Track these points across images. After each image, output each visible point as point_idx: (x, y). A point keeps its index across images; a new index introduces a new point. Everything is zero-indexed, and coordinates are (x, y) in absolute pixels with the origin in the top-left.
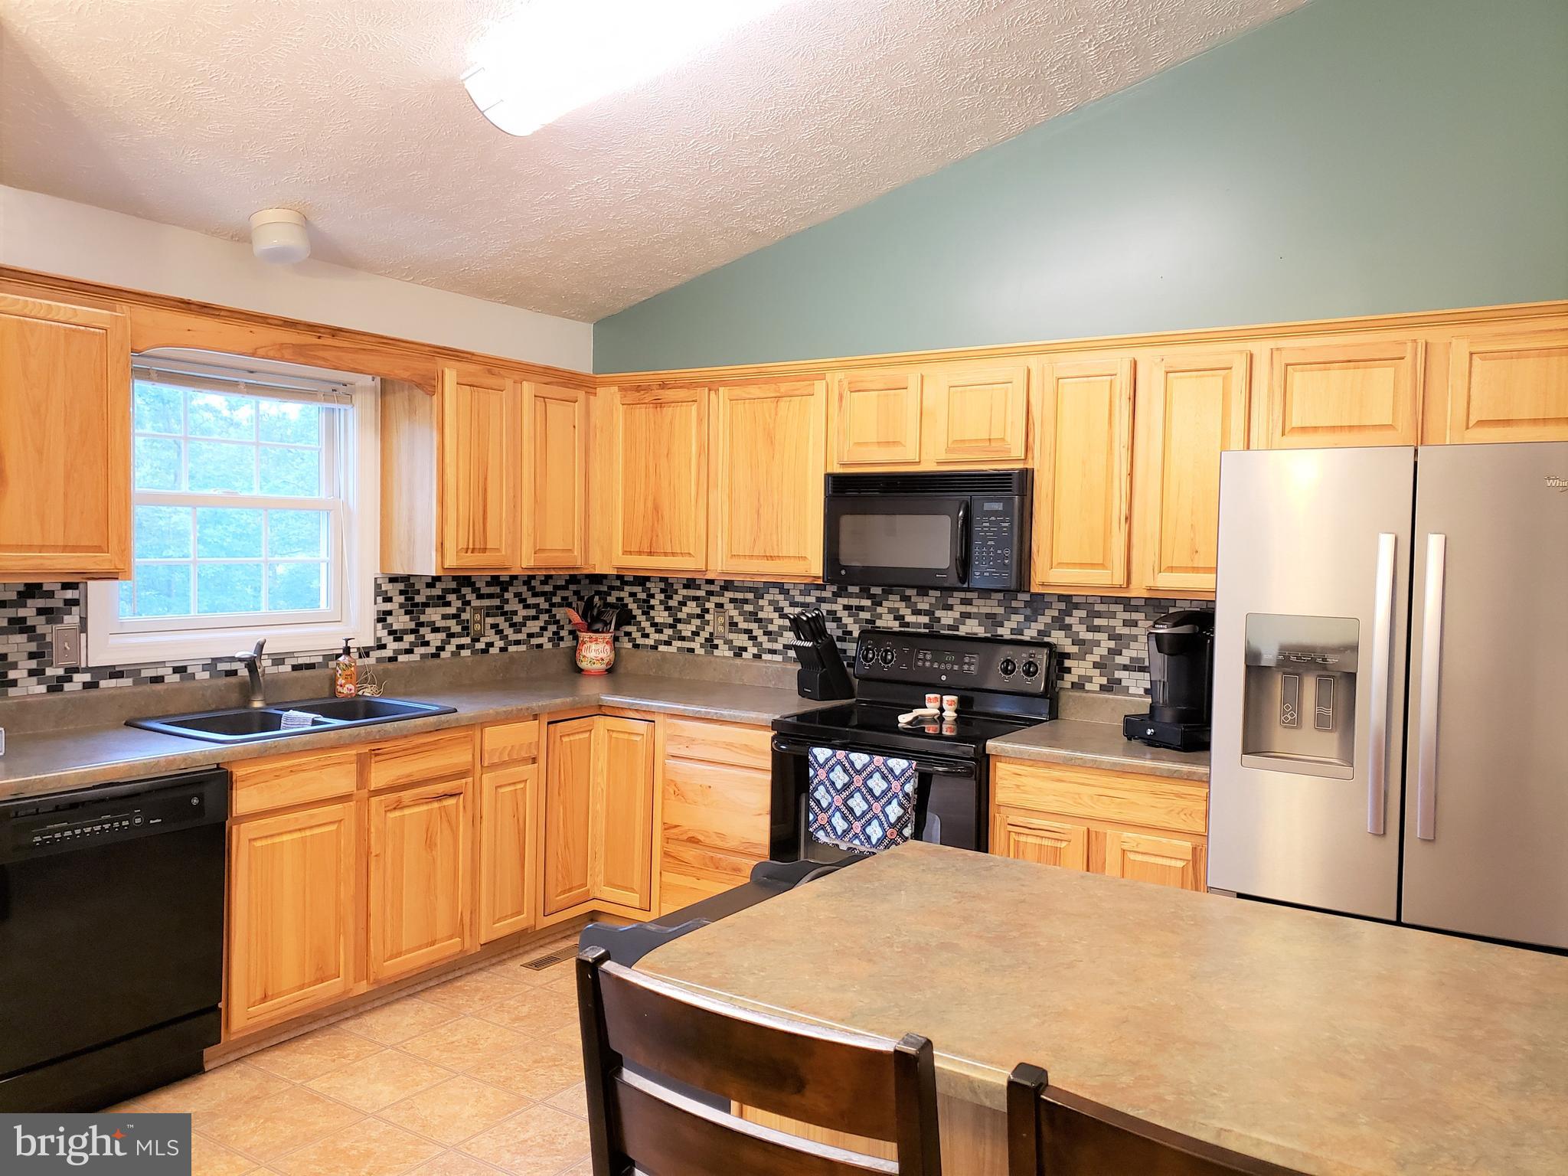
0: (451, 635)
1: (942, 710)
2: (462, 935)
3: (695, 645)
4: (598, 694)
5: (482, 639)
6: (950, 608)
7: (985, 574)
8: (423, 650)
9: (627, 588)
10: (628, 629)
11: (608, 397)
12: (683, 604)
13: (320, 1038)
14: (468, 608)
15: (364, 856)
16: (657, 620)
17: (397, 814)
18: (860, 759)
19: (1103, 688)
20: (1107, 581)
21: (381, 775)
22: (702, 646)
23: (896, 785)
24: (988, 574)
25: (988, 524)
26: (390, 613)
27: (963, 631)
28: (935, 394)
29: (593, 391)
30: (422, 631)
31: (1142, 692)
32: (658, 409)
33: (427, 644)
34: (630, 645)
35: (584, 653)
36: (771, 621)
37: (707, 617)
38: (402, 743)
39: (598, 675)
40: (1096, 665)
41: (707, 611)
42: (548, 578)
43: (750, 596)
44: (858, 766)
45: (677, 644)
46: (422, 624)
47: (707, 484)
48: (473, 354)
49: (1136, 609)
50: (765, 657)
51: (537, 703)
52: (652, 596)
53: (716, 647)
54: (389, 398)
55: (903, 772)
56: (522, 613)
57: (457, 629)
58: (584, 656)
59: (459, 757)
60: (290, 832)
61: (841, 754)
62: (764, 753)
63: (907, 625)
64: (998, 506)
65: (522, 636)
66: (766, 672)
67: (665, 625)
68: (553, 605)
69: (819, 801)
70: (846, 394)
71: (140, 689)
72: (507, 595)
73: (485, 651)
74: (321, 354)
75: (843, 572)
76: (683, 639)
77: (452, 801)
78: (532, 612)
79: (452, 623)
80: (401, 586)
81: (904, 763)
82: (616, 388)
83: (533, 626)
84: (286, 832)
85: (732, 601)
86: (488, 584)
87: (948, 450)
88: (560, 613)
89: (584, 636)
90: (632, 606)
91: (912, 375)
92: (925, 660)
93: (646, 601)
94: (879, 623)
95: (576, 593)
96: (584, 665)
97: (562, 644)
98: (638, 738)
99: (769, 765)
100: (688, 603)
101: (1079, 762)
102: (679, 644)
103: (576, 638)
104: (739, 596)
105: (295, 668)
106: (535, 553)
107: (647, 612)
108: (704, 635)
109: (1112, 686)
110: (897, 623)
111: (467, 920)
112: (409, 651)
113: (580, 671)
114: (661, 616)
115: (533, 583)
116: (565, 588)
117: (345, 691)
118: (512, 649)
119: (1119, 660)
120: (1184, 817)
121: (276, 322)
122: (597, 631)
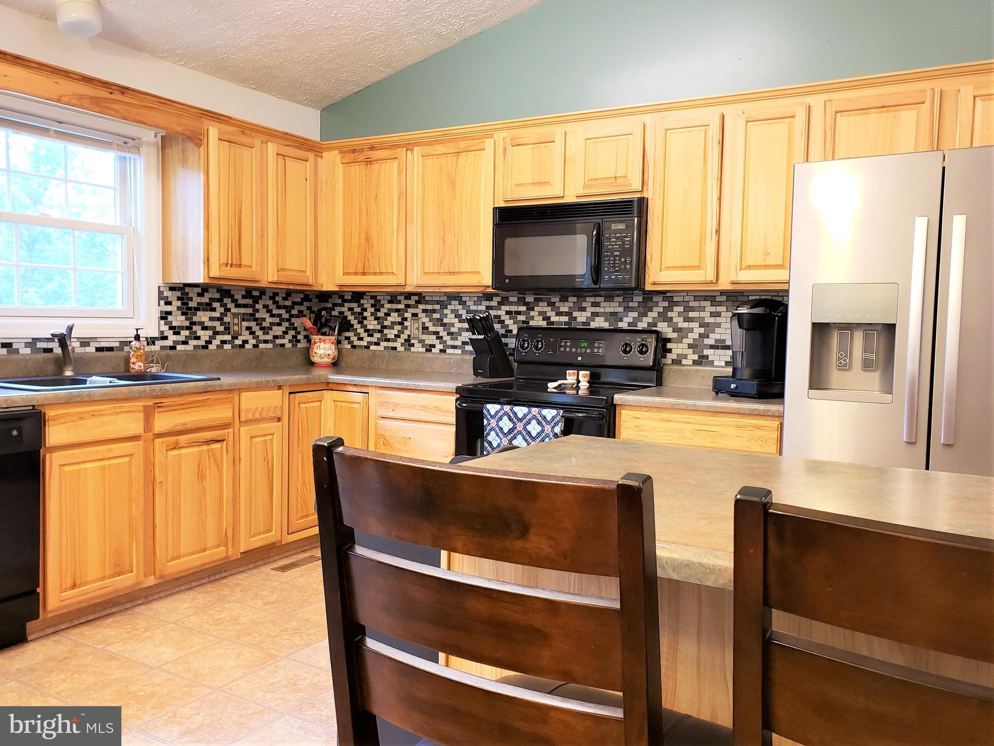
0: (216, 333)
1: (579, 382)
2: (226, 546)
3: (398, 344)
4: (326, 374)
5: (239, 337)
6: (584, 309)
7: (612, 277)
8: (195, 342)
9: (346, 305)
10: (348, 334)
11: (332, 159)
12: (387, 315)
13: (118, 618)
14: (229, 314)
15: (151, 483)
16: (369, 327)
17: (176, 452)
18: (521, 411)
19: (695, 363)
20: (701, 279)
21: (163, 422)
22: (402, 345)
23: (548, 428)
24: (614, 277)
25: (614, 240)
26: (170, 313)
27: (593, 325)
28: (576, 143)
29: (319, 154)
30: (195, 328)
31: (723, 364)
32: (369, 165)
33: (198, 338)
34: (349, 346)
35: (315, 350)
36: (453, 325)
37: (406, 323)
38: (179, 400)
39: (326, 366)
40: (690, 346)
41: (406, 319)
42: (289, 294)
43: (438, 307)
44: (520, 415)
45: (384, 344)
46: (194, 323)
47: (406, 218)
48: (230, 118)
49: (720, 304)
50: (449, 351)
51: (280, 378)
52: (365, 310)
53: (413, 345)
54: (168, 151)
55: (553, 418)
56: (269, 320)
57: (220, 328)
58: (315, 353)
59: (221, 413)
60: (92, 461)
61: (507, 408)
62: (450, 412)
63: (553, 323)
64: (622, 226)
65: (269, 337)
66: (449, 362)
67: (375, 331)
68: (292, 316)
69: (491, 442)
70: (509, 147)
72: (257, 306)
73: (242, 346)
74: (113, 106)
75: (507, 281)
76: (388, 340)
77: (217, 446)
78: (277, 320)
79: (217, 324)
80: (179, 294)
81: (554, 412)
82: (337, 152)
83: (278, 331)
84: (89, 461)
85: (424, 311)
86: (244, 297)
87: (585, 187)
88: (297, 322)
89: (315, 338)
90: (351, 318)
91: (557, 131)
92: (566, 347)
93: (361, 314)
94: (532, 323)
95: (309, 308)
96: (315, 359)
97: (299, 345)
98: (356, 406)
99: (453, 419)
100: (392, 314)
101: (682, 407)
102: (385, 344)
103: (309, 341)
104: (429, 307)
105: (98, 349)
106: (278, 271)
107: (362, 319)
108: (404, 337)
109: (702, 360)
110: (545, 323)
111: (230, 533)
112: (185, 343)
113: (313, 364)
114: (372, 324)
115: (277, 298)
116: (301, 304)
117: (136, 367)
118: (262, 346)
119: (707, 341)
120: (760, 443)
121: (77, 77)
122: (324, 334)
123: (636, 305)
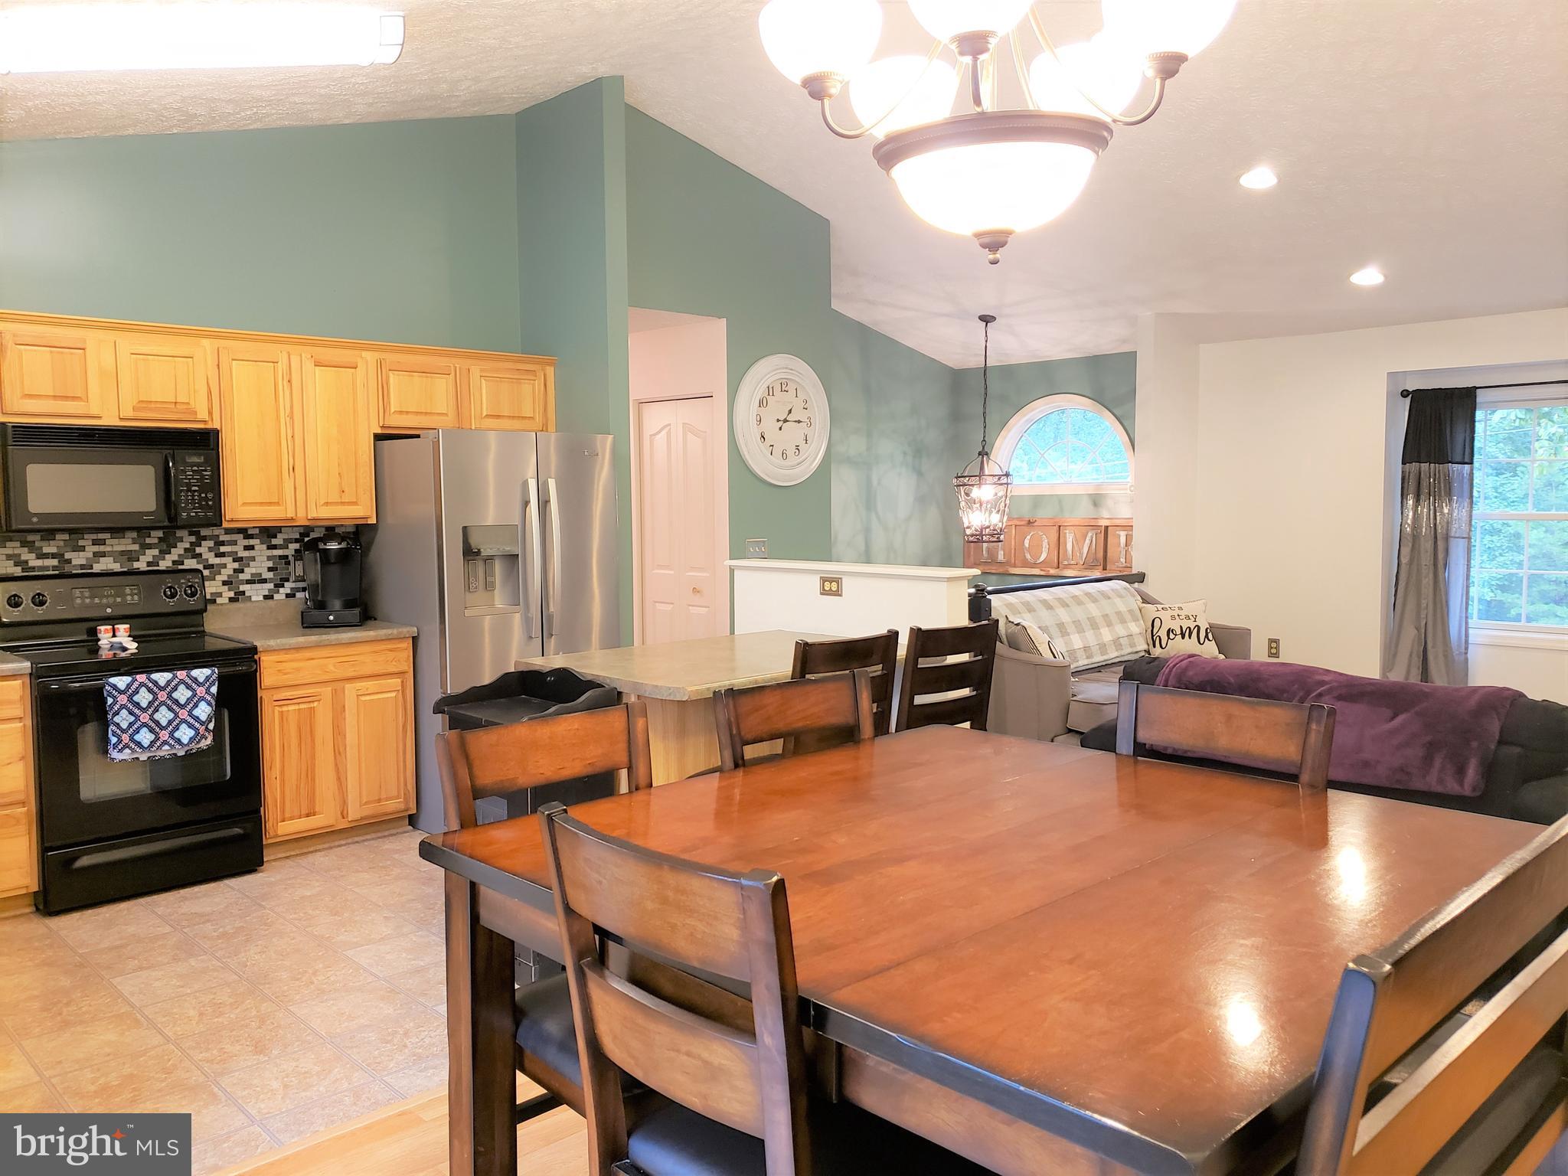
7: (192, 514)
18: (163, 678)
19: (231, 600)
20: (282, 515)
23: (201, 691)
24: (194, 514)
25: (191, 473)
31: (261, 598)
40: (225, 583)
44: (162, 683)
49: (251, 537)
55: (208, 678)
61: (141, 678)
64: (199, 459)
75: (35, 519)
81: (207, 671)
87: (135, 409)
91: (100, 341)
92: (83, 598)
109: (238, 597)
119: (242, 576)
120: (394, 663)
123: (156, 541)
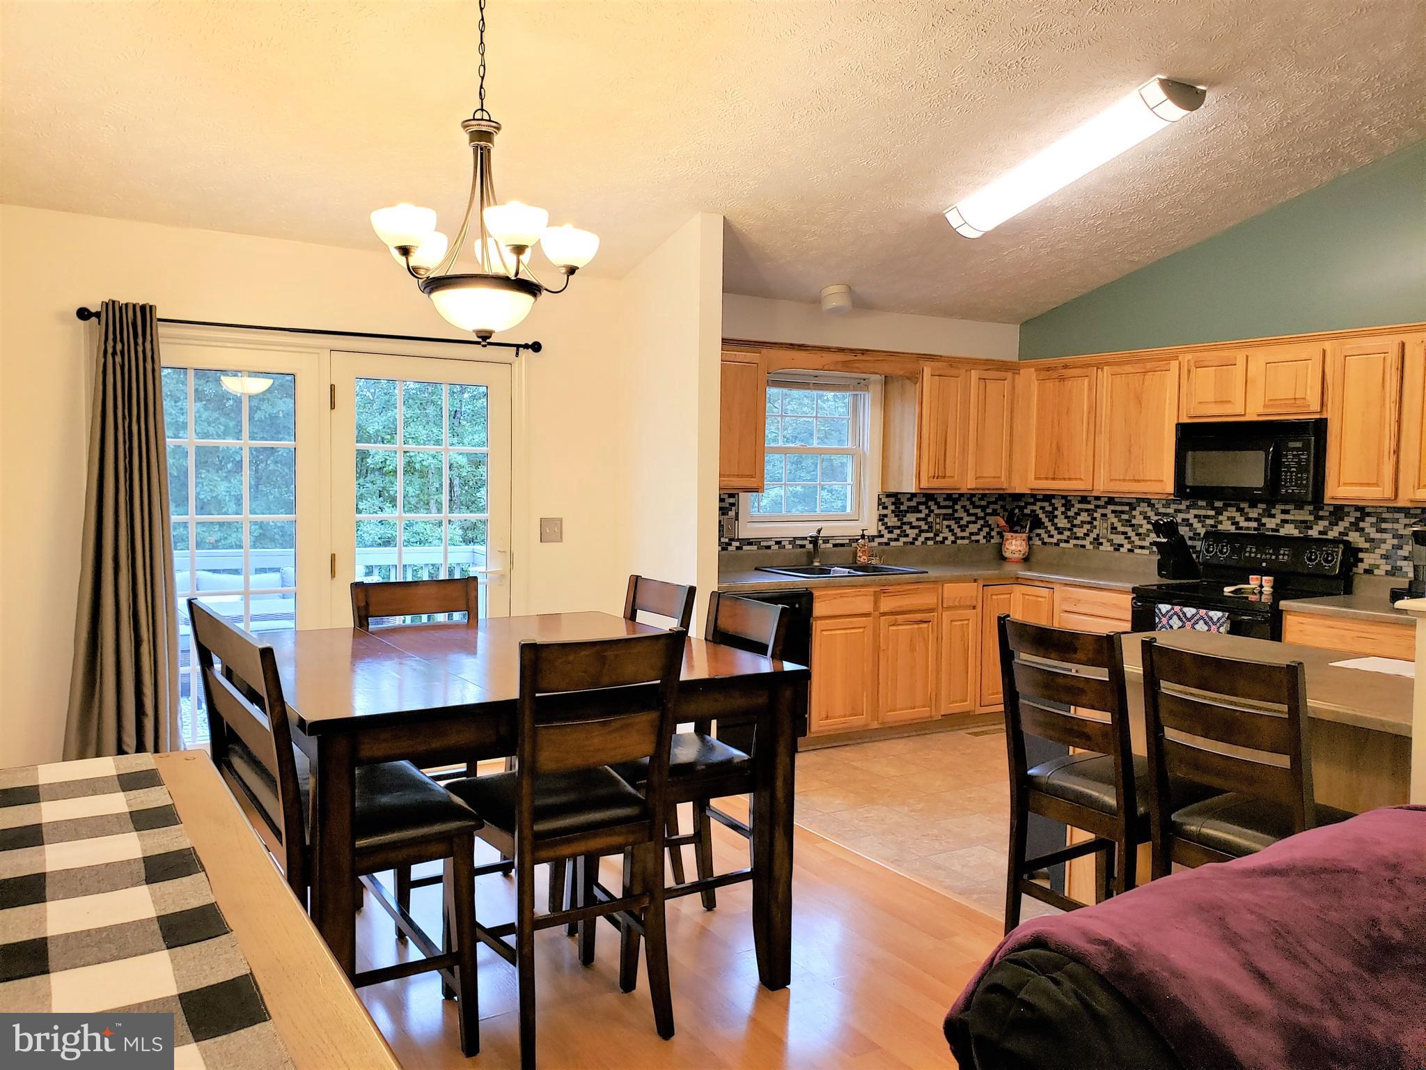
0: (922, 531)
1: (1261, 586)
2: (930, 707)
3: (1086, 543)
4: (1016, 571)
5: (940, 534)
6: (1273, 516)
7: (1290, 491)
8: (905, 539)
9: (1038, 503)
10: (1039, 531)
11: (1028, 375)
12: (1077, 514)
13: (853, 747)
14: (932, 514)
15: (877, 650)
16: (1059, 525)
17: (894, 628)
18: (1190, 611)
20: (1383, 497)
21: (887, 604)
22: (1091, 543)
23: (1214, 628)
25: (1291, 457)
26: (886, 516)
27: (1282, 532)
28: (1256, 366)
29: (1018, 372)
30: (905, 527)
32: (1062, 382)
33: (907, 536)
34: (1040, 543)
35: (1007, 546)
36: (1141, 526)
37: (1095, 523)
38: (898, 588)
39: (1017, 562)
40: (1383, 557)
41: (1095, 519)
42: (983, 496)
43: (1127, 508)
44: (1189, 615)
45: (1073, 542)
46: (904, 524)
47: (1094, 430)
48: (941, 356)
50: (1136, 551)
51: (976, 573)
52: (1057, 509)
53: (1101, 544)
54: (890, 386)
55: (1219, 619)
56: (966, 519)
57: (925, 527)
58: (1007, 549)
59: (928, 599)
60: (842, 629)
61: (1177, 608)
62: (1126, 609)
63: (1241, 528)
64: (1299, 445)
65: (966, 534)
66: (1137, 562)
67: (1064, 529)
68: (987, 514)
70: (1193, 368)
71: (760, 551)
72: (956, 507)
73: (942, 542)
74: (857, 365)
75: (1188, 490)
76: (1077, 538)
77: (925, 625)
78: (973, 518)
79: (922, 523)
80: (893, 500)
81: (1219, 614)
82: (1033, 370)
83: (973, 528)
84: (840, 629)
85: (1113, 512)
86: (945, 500)
87: (1265, 406)
88: (991, 520)
89: (1008, 535)
90: (1042, 516)
91: (1240, 356)
92: (1250, 552)
93: (1052, 512)
94: (1220, 527)
95: (1003, 507)
96: (1007, 555)
97: (992, 541)
98: (1042, 600)
99: (1130, 618)
100: (1082, 513)
102: (1075, 542)
103: (1002, 537)
104: (1119, 508)
105: (835, 545)
106: (976, 479)
107: (1052, 517)
108: (1093, 535)
110: (1234, 527)
111: (933, 697)
112: (897, 540)
113: (1005, 559)
114: (1062, 522)
115: (974, 499)
116: (995, 503)
117: (862, 560)
118: (959, 542)
121: (835, 350)
122: (1016, 532)
123: (1327, 514)
